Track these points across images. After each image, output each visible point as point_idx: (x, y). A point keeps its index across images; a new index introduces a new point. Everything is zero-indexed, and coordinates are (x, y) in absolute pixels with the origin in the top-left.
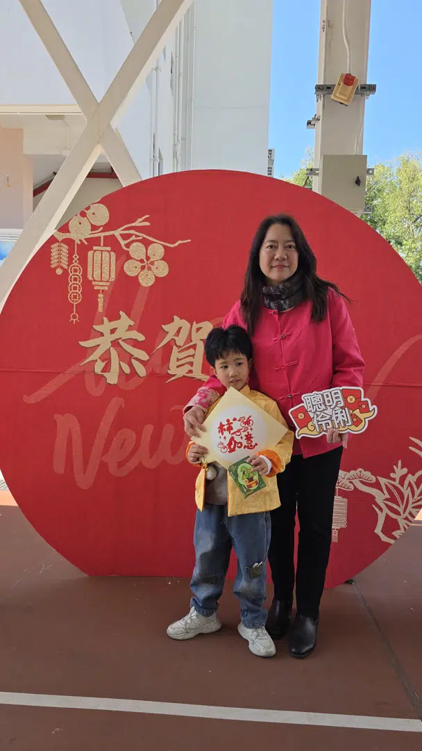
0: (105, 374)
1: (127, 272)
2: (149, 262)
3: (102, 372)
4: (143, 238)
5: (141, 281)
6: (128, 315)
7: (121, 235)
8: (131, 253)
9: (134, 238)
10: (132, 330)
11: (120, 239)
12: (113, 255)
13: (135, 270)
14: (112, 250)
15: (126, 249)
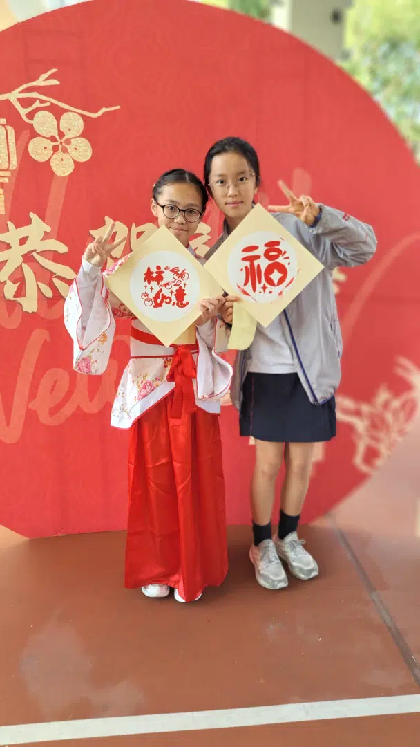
0: (19, 300)
1: (33, 156)
2: (63, 140)
3: (15, 296)
4: (52, 104)
5: (54, 169)
6: (42, 217)
7: (19, 99)
8: (39, 129)
9: (37, 104)
10: (49, 238)
11: (18, 106)
12: (11, 130)
13: (46, 152)
14: (7, 124)
15: (28, 121)
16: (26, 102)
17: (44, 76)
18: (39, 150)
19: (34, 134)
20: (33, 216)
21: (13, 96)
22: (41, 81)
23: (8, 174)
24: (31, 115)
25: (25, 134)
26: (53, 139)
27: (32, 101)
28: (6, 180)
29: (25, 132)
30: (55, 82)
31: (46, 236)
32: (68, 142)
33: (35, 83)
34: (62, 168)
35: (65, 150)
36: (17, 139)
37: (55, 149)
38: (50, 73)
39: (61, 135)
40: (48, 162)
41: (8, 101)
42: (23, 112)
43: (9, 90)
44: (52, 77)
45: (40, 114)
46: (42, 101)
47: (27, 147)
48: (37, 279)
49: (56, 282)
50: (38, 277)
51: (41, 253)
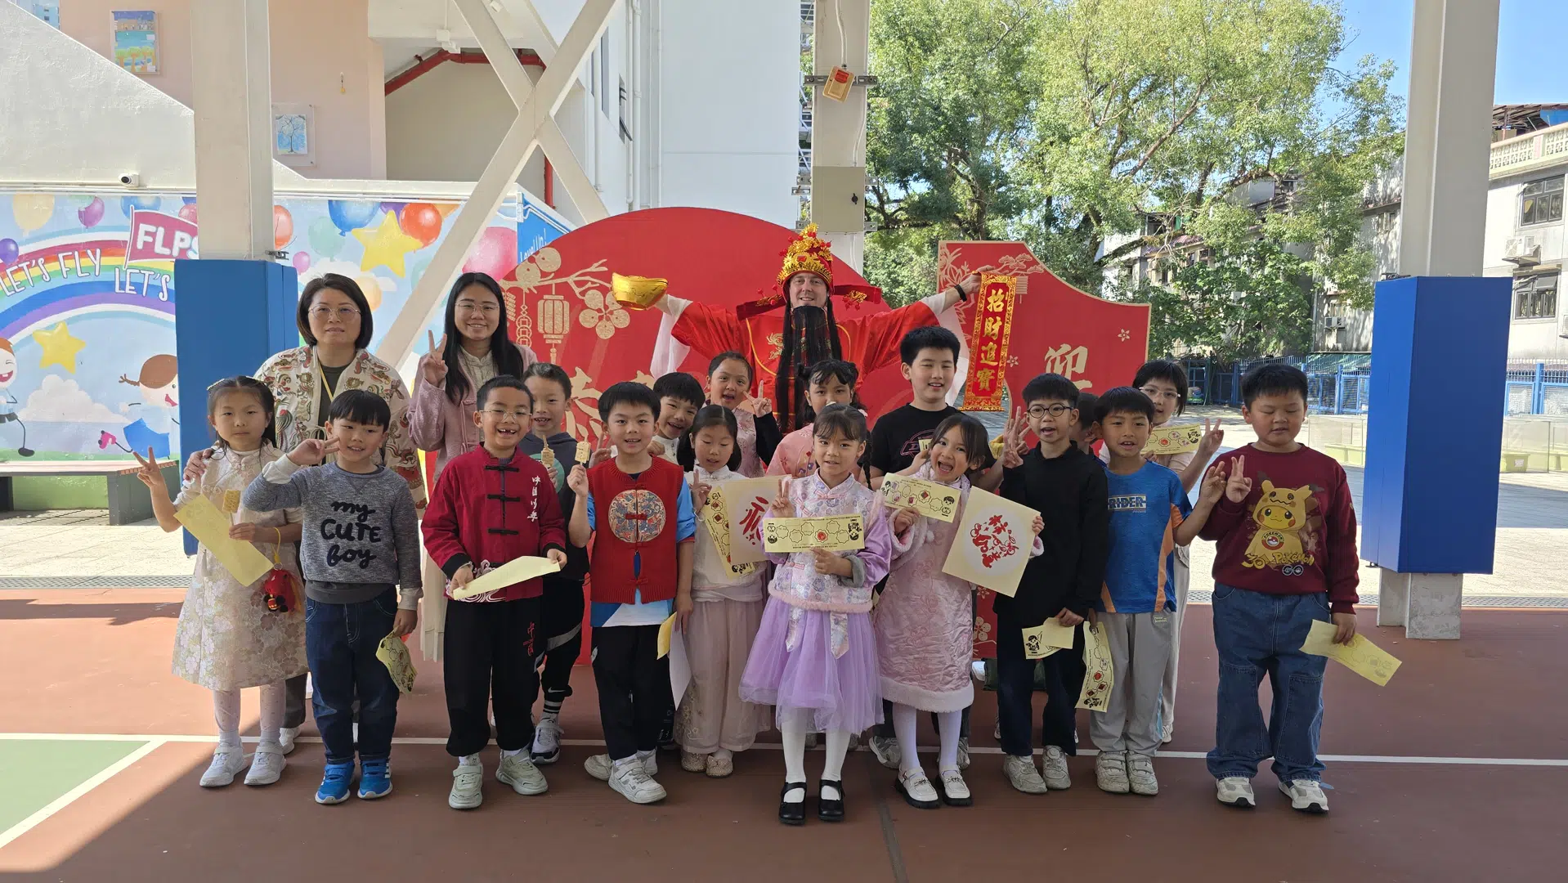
1: (582, 324)
2: (607, 312)
4: (601, 285)
5: (598, 334)
6: (585, 371)
7: (576, 282)
8: (587, 302)
9: (589, 285)
10: (589, 388)
11: (574, 286)
12: (567, 304)
13: (592, 320)
14: (565, 299)
15: (580, 297)
16: (579, 284)
17: (596, 265)
18: (587, 319)
19: (584, 307)
20: (577, 369)
21: (571, 280)
22: (593, 268)
23: (561, 337)
24: (583, 293)
25: (579, 306)
26: (599, 310)
27: (587, 282)
28: (560, 342)
29: (577, 305)
30: (605, 269)
31: (588, 386)
32: (611, 313)
33: (588, 270)
34: (605, 332)
35: (608, 319)
36: (571, 310)
37: (601, 318)
38: (600, 262)
39: (606, 307)
40: (594, 328)
41: (566, 283)
42: (577, 291)
43: (568, 275)
44: (602, 265)
45: (590, 292)
46: (593, 283)
47: (578, 319)
48: (576, 422)
49: (592, 423)
50: (578, 420)
51: (582, 400)
